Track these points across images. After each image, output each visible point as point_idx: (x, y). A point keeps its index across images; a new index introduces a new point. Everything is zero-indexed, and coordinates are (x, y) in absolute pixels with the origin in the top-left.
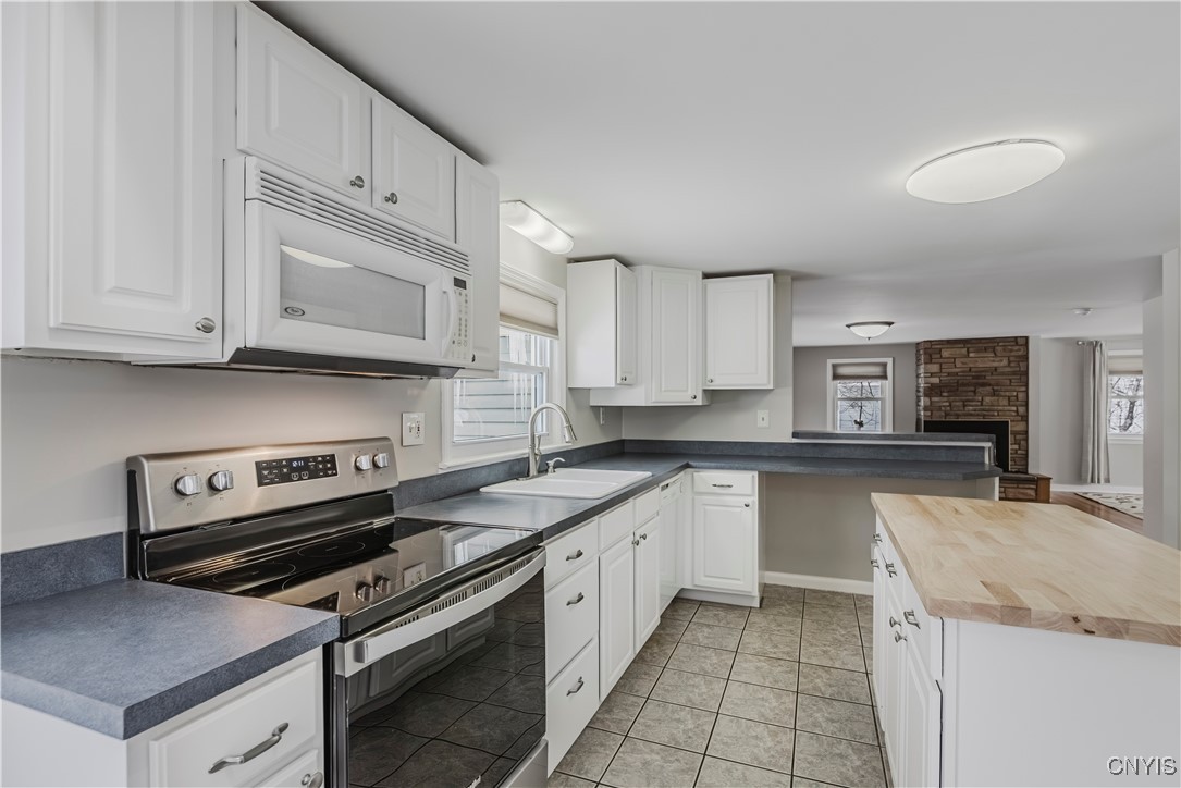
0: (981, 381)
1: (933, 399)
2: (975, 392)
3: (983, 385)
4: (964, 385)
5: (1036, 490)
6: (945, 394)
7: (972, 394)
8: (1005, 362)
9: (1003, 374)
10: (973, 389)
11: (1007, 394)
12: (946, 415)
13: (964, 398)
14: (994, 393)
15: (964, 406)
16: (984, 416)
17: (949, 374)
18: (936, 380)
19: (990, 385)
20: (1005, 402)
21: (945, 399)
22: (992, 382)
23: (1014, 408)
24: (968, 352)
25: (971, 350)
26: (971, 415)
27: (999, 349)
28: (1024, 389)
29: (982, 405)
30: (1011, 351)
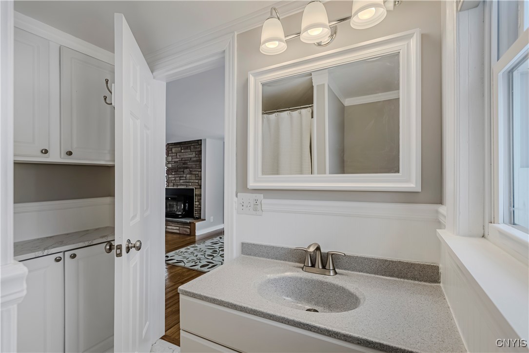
0: (186, 166)
1: (170, 176)
2: (183, 172)
3: (187, 168)
4: (180, 168)
5: (190, 229)
6: (173, 173)
7: (182, 173)
8: (194, 155)
9: (194, 161)
10: (182, 170)
11: (195, 173)
12: (174, 185)
13: (180, 175)
14: (190, 173)
15: (180, 180)
16: (186, 185)
17: (175, 162)
18: (170, 166)
19: (189, 168)
20: (194, 178)
21: (173, 176)
22: (190, 166)
23: (197, 181)
24: (181, 149)
25: (182, 148)
26: (183, 185)
27: (192, 147)
28: (200, 170)
29: (186, 179)
30: (196, 148)
